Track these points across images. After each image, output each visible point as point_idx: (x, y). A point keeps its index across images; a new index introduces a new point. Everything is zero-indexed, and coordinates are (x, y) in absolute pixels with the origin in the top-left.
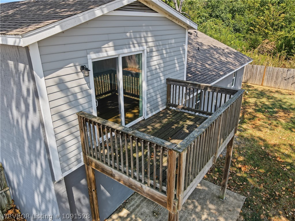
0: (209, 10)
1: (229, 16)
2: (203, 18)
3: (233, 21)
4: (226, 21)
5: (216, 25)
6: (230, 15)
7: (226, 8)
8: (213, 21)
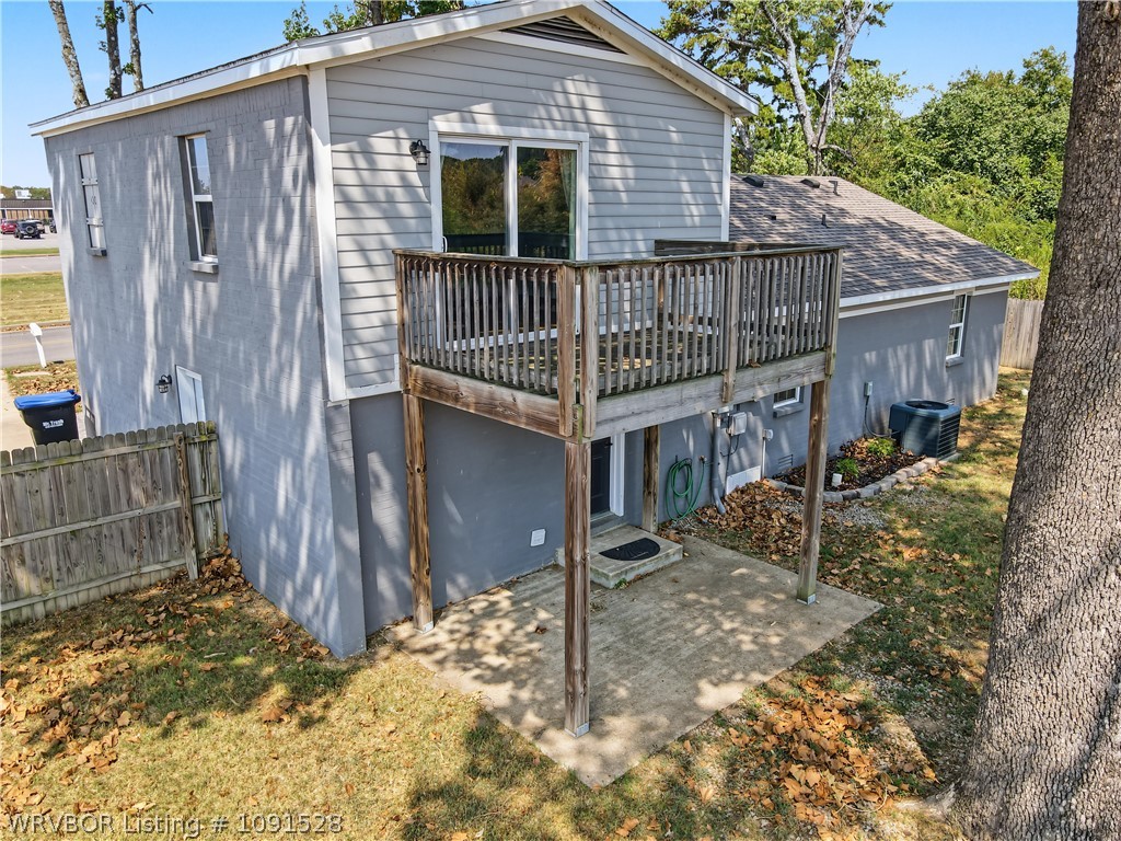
0: (941, 144)
1: (1022, 162)
2: (915, 172)
3: (1038, 181)
4: (1008, 182)
5: (964, 193)
6: (1026, 158)
7: (1007, 136)
8: (952, 182)
